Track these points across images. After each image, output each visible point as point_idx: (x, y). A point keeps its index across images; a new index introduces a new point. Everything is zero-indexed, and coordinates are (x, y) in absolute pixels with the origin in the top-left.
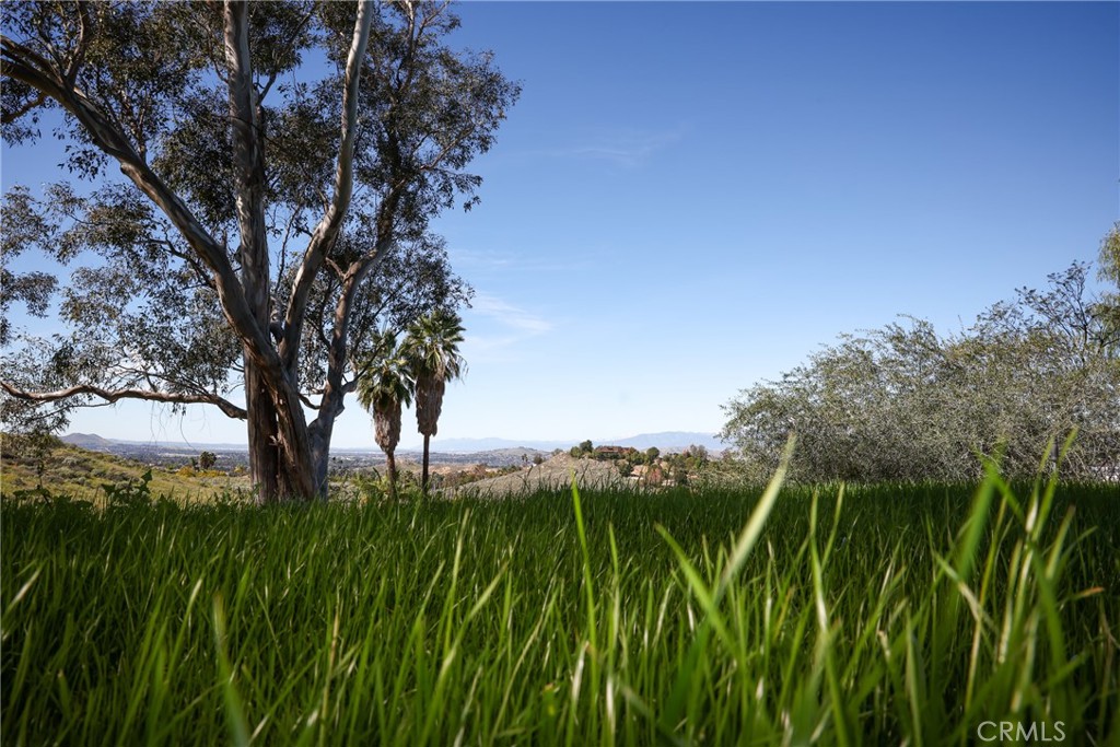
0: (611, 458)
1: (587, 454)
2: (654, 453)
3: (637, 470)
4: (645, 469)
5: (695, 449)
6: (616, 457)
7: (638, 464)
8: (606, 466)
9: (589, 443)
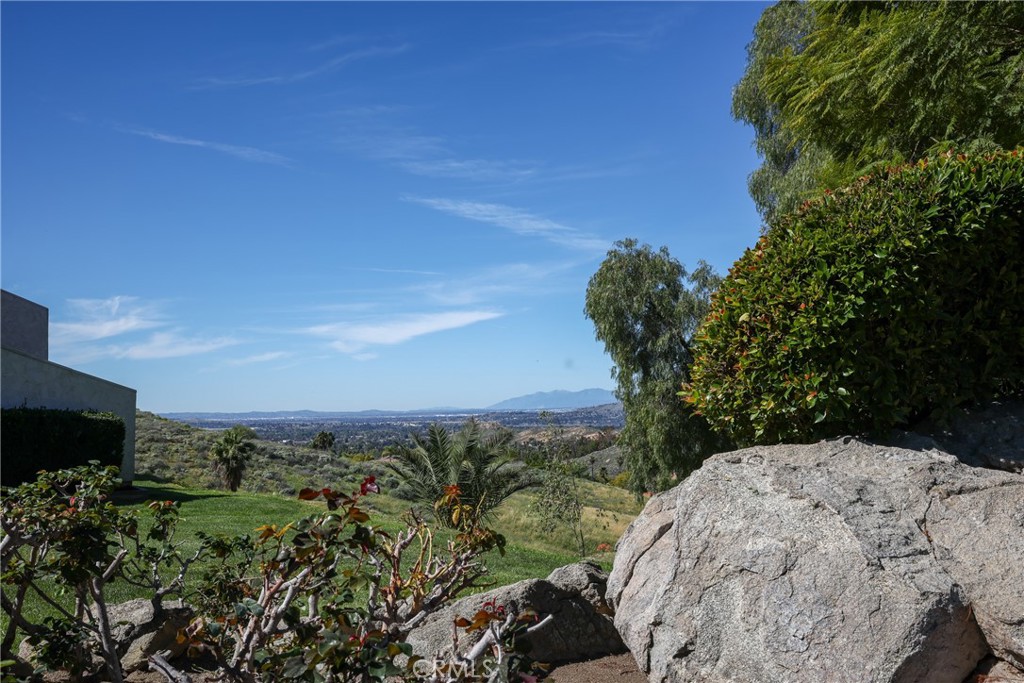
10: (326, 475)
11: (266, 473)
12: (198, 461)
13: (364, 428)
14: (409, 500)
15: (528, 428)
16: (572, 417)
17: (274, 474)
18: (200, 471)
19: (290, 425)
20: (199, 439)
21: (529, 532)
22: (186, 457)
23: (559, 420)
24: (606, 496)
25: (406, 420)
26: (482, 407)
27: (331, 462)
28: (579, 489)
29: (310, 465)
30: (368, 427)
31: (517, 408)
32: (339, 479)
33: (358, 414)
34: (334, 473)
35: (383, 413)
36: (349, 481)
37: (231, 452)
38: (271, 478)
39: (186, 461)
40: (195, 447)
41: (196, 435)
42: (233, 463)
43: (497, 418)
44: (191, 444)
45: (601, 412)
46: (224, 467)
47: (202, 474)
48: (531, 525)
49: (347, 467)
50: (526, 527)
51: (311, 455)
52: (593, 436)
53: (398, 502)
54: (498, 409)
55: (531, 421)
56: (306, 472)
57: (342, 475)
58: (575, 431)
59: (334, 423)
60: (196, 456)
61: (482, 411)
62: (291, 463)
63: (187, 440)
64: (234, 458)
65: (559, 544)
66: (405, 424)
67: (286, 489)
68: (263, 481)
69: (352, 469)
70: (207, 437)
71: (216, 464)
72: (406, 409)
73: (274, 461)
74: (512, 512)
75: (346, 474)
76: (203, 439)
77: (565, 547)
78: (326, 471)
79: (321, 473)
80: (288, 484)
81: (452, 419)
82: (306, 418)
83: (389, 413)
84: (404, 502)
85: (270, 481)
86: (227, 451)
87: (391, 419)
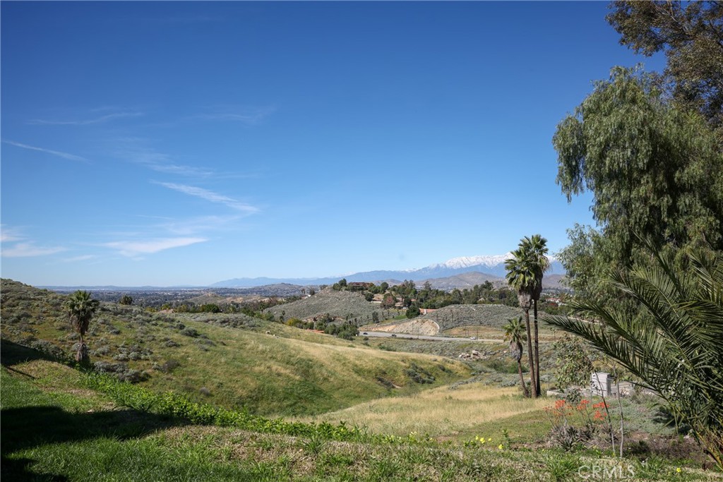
0: (359, 290)
1: (344, 288)
2: (385, 286)
3: (376, 296)
4: (381, 296)
5: (407, 282)
6: (362, 289)
7: (376, 293)
8: (356, 295)
9: (345, 280)
10: (138, 321)
11: (100, 320)
12: (52, 312)
13: (143, 295)
14: (192, 336)
15: (230, 296)
16: (252, 291)
17: (105, 320)
18: (54, 318)
19: (102, 293)
20: (53, 298)
21: (265, 355)
22: (44, 309)
23: (245, 292)
24: (290, 332)
25: (166, 291)
26: (206, 285)
27: (141, 313)
28: (276, 328)
29: (128, 315)
30: (145, 295)
31: (224, 286)
32: (147, 323)
33: (140, 288)
34: (143, 320)
35: (153, 288)
36: (153, 325)
37: (81, 306)
38: (103, 323)
39: (44, 312)
40: (51, 303)
41: (51, 296)
42: (82, 314)
43: (214, 291)
44: (48, 301)
45: (266, 288)
46: (75, 317)
47: (55, 321)
48: (266, 351)
49: (151, 316)
50: (263, 352)
51: (128, 309)
52: (266, 300)
53: (186, 338)
54: (214, 287)
55: (231, 293)
56: (126, 319)
57: (149, 322)
58: (255, 298)
59: (127, 292)
60: (51, 309)
61: (206, 287)
62: (116, 314)
63: (45, 299)
64: (84, 310)
65: (283, 362)
66: (165, 294)
67: (114, 330)
68: (98, 325)
69: (154, 317)
70: (59, 297)
71: (70, 315)
72: (166, 286)
73: (105, 312)
74: (253, 342)
75: (151, 321)
76: (56, 298)
77: (287, 363)
78: (138, 319)
79: (135, 320)
80: (115, 327)
81: (190, 291)
82: (111, 290)
83: (156, 288)
84: (190, 338)
85: (102, 325)
86: (78, 306)
87: (157, 291)
